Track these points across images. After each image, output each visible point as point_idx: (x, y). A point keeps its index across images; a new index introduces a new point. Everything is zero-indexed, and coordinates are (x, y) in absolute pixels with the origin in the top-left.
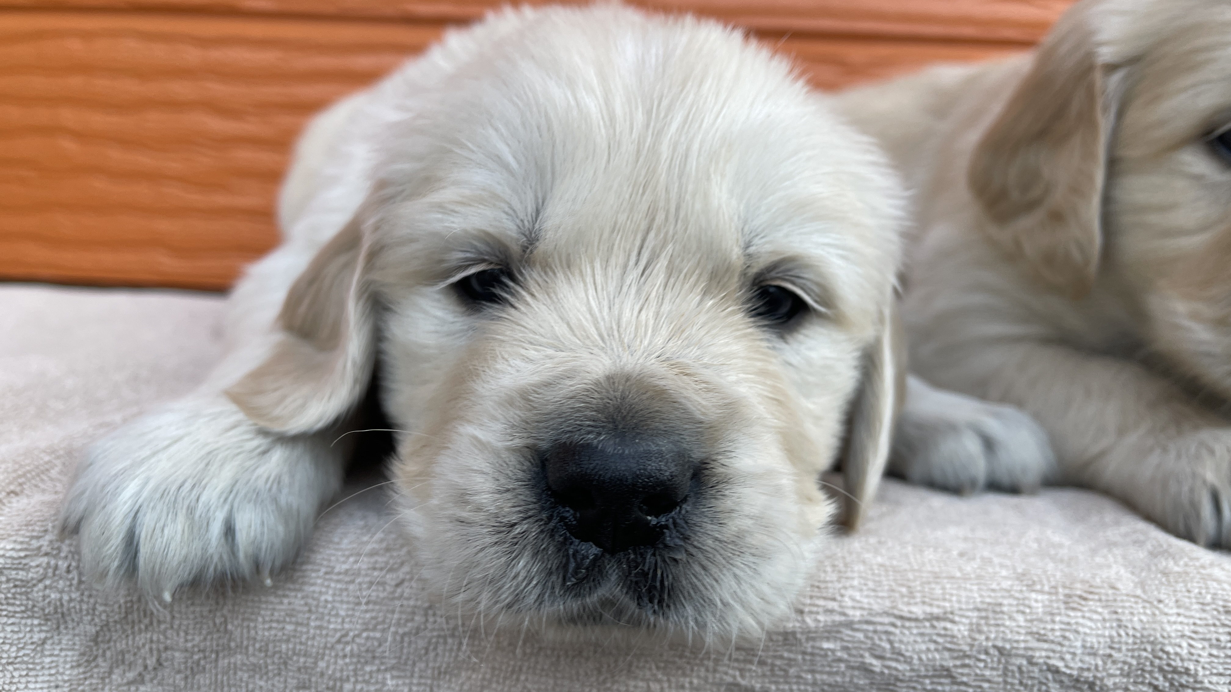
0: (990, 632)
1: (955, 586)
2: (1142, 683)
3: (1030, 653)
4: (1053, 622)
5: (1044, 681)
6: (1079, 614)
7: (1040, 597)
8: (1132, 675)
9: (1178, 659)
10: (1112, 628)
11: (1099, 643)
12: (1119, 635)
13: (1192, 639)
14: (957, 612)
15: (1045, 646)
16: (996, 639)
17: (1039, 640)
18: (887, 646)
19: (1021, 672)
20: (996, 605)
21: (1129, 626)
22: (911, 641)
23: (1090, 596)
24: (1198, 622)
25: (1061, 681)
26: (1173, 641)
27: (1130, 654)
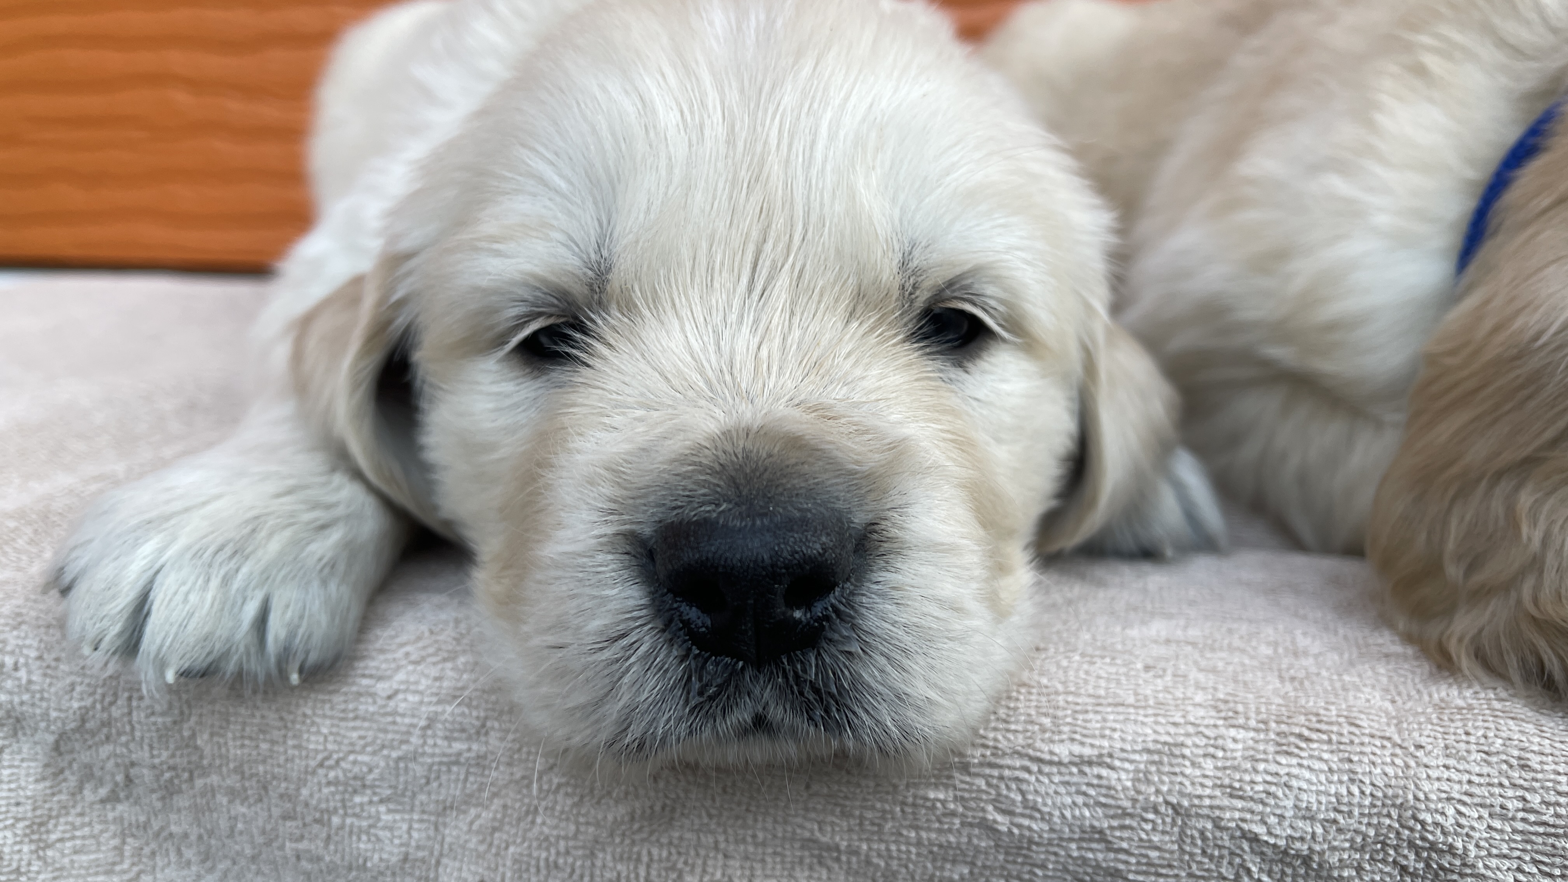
0: (1162, 782)
1: (1121, 717)
2: (1384, 861)
3: (1217, 813)
4: (1256, 771)
5: (1238, 851)
6: (1294, 761)
7: (1241, 734)
8: (1368, 849)
9: (1438, 831)
10: (1341, 782)
11: (1320, 803)
12: (1350, 793)
13: (1464, 804)
14: (1118, 754)
15: (1239, 804)
16: (1170, 791)
17: (1231, 796)
18: (1019, 798)
19: (1204, 839)
20: (1176, 745)
21: (1368, 782)
22: (1051, 792)
23: (1314, 736)
24: (1476, 779)
25: (1262, 853)
26: (1432, 806)
27: (1365, 820)
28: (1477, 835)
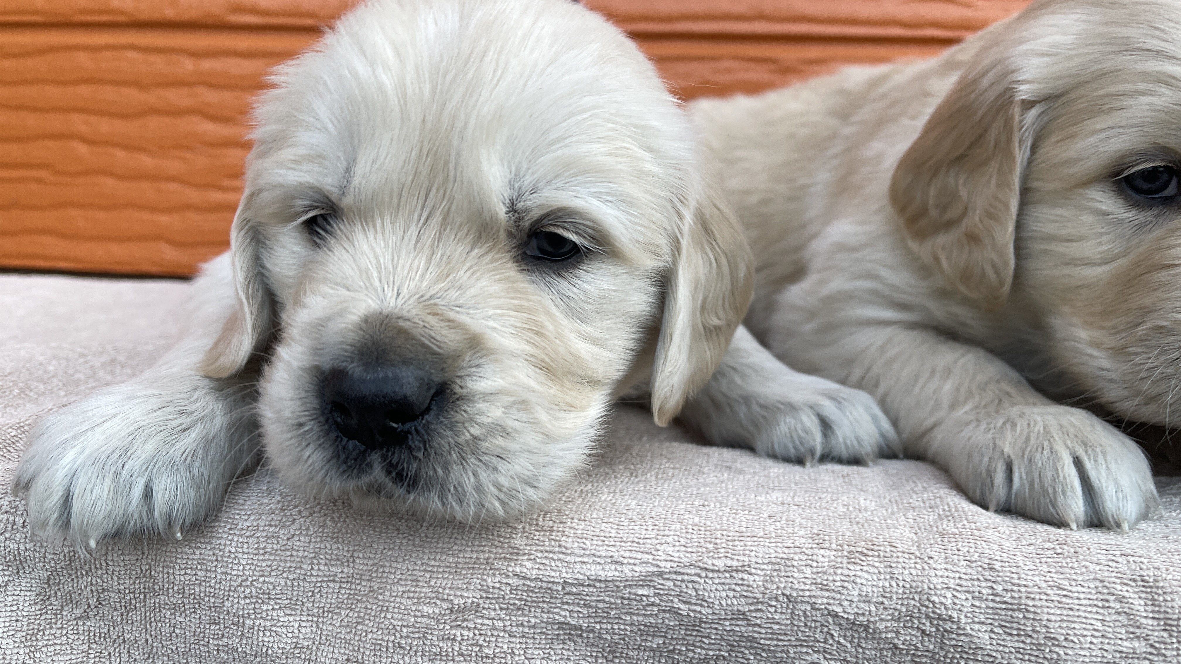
0: (780, 582)
1: (756, 543)
2: (911, 627)
3: (814, 600)
4: (836, 574)
5: (826, 624)
6: (859, 568)
7: (827, 553)
8: (902, 620)
9: (943, 608)
10: (885, 579)
11: (874, 592)
12: (891, 586)
13: (958, 591)
14: (753, 565)
15: (827, 594)
16: (785, 587)
17: (822, 589)
18: (694, 594)
19: (806, 616)
20: (788, 559)
21: (901, 578)
22: (713, 589)
23: (870, 553)
24: (964, 576)
25: (840, 624)
26: (939, 592)
27: (900, 602)
28: (965, 610)
